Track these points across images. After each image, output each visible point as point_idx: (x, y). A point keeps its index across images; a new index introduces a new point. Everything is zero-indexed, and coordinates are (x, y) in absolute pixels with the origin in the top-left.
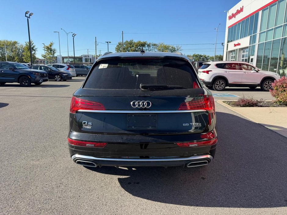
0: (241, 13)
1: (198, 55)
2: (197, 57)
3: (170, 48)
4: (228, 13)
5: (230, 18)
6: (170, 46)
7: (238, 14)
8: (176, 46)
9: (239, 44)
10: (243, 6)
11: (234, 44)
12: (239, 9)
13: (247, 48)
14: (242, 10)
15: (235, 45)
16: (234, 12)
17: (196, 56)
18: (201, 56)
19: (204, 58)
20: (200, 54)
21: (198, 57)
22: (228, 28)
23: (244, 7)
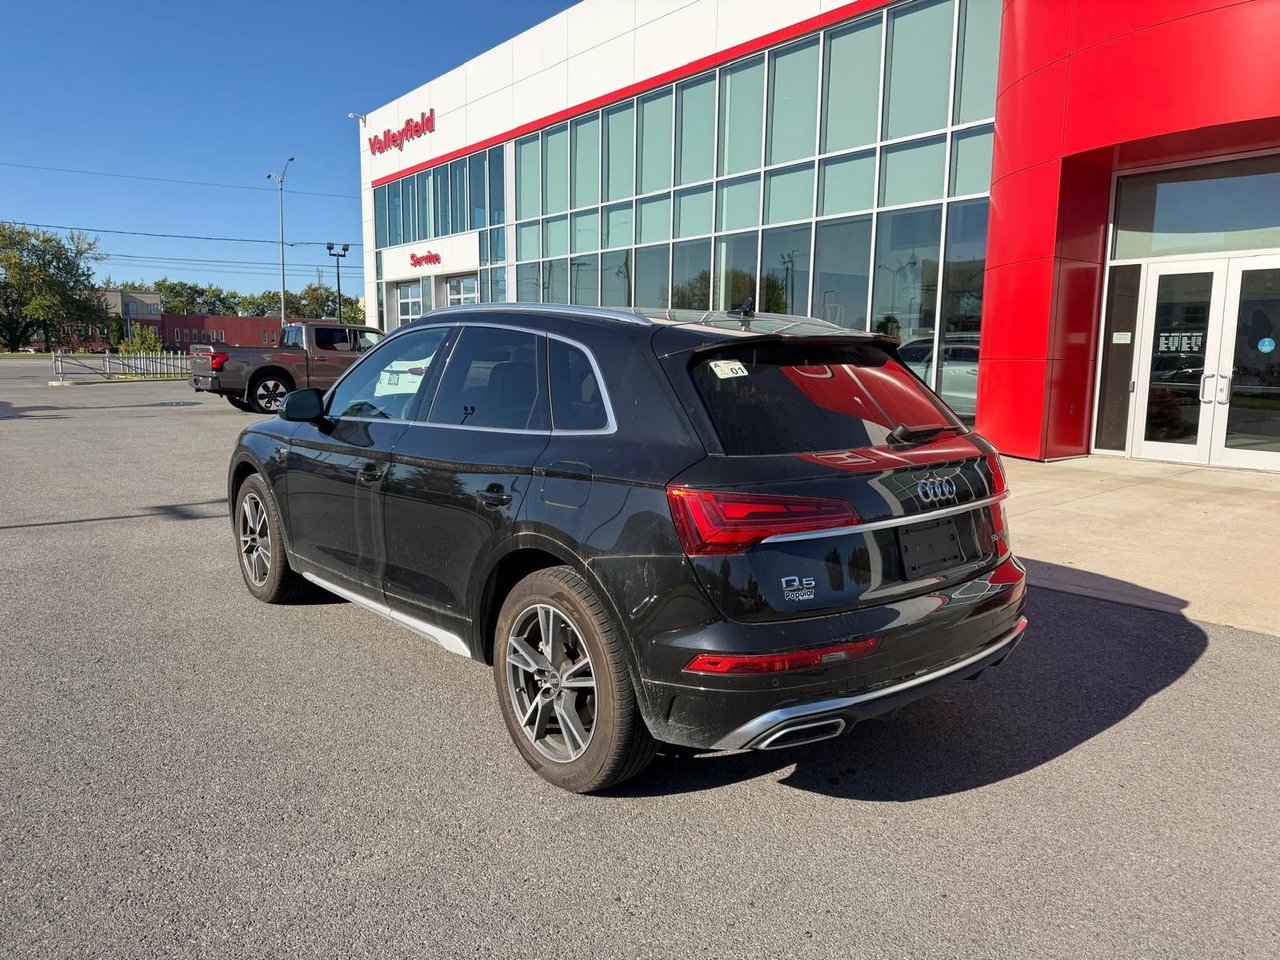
0: (427, 137)
1: (183, 285)
2: (178, 294)
3: (33, 241)
4: (362, 124)
5: (378, 146)
6: (31, 229)
7: (412, 137)
8: (67, 233)
9: (433, 259)
10: (432, 111)
11: (413, 256)
12: (418, 119)
13: (472, 274)
14: (426, 125)
15: (417, 261)
16: (397, 127)
17: (174, 290)
18: (197, 292)
19: (213, 303)
20: (190, 283)
21: (182, 295)
22: (370, 185)
23: (436, 115)
